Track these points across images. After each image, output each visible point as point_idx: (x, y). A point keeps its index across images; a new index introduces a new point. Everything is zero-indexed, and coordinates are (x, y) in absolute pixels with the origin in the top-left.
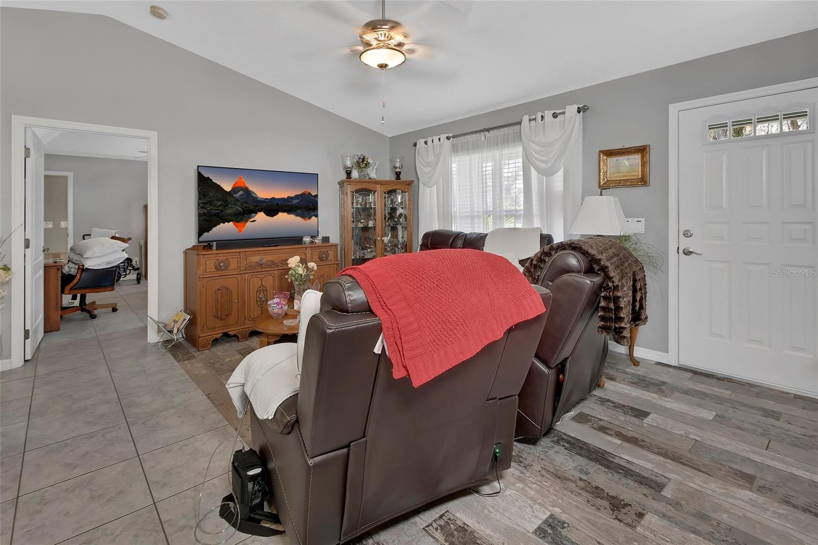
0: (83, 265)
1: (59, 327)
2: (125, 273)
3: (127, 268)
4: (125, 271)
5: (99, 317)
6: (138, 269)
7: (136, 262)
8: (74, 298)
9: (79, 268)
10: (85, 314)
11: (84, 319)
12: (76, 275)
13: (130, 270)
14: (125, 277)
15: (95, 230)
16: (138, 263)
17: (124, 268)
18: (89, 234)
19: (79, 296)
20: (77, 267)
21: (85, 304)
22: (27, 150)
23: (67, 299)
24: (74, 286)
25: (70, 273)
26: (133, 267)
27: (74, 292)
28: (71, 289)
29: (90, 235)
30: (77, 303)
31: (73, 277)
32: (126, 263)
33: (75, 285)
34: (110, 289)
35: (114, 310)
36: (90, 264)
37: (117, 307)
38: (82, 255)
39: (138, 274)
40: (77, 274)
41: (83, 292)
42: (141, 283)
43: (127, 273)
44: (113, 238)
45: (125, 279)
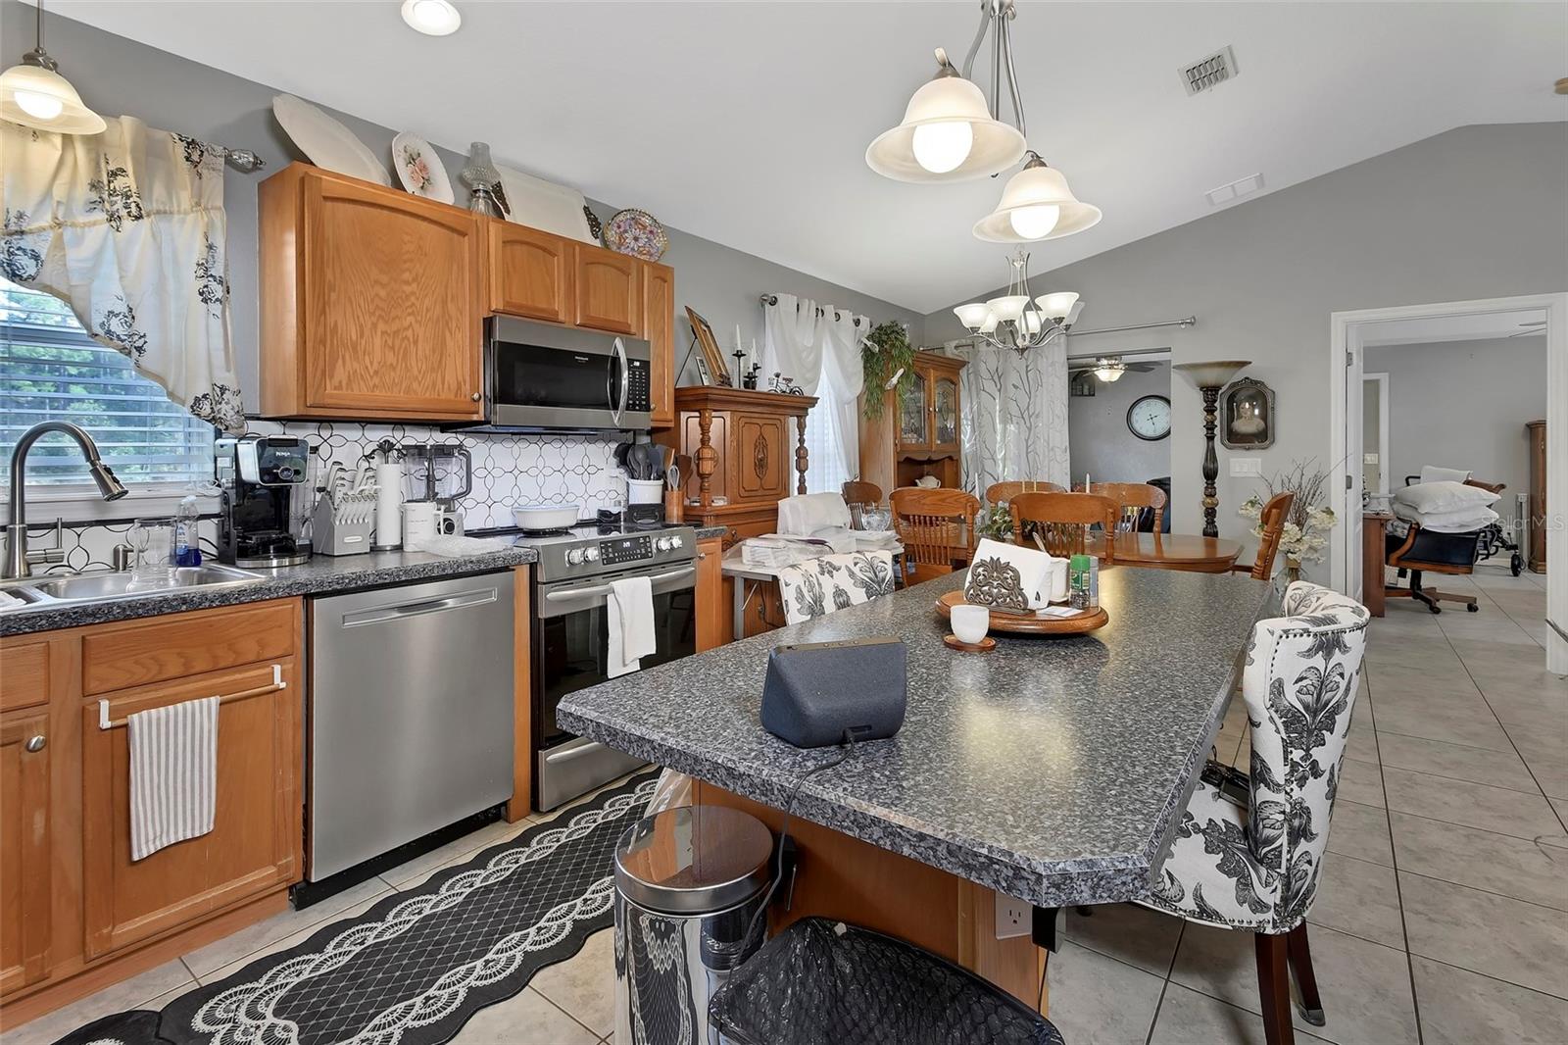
0: (1418, 524)
1: (1383, 611)
2: (1486, 552)
3: (1491, 542)
4: (1486, 548)
5: (1445, 613)
6: (1515, 547)
7: (1509, 534)
8: (1402, 574)
9: (1411, 528)
10: (1421, 604)
11: (1419, 611)
12: (1406, 539)
13: (1497, 547)
14: (1487, 558)
15: (1427, 470)
16: (1513, 535)
17: (1485, 542)
18: (1417, 475)
19: (1409, 572)
20: (1407, 526)
21: (1419, 587)
22: (1349, 355)
23: (1391, 573)
24: (1404, 555)
25: (1396, 534)
26: (1504, 543)
27: (1404, 564)
28: (1399, 559)
29: (1419, 478)
30: (1405, 583)
31: (1402, 542)
32: (1489, 534)
33: (1406, 553)
34: (1465, 570)
35: (1472, 608)
36: (1429, 524)
37: (1477, 605)
38: (1416, 509)
39: (1514, 557)
40: (1407, 536)
41: (1417, 566)
42: (1520, 575)
43: (1491, 552)
44: (1468, 483)
45: (1486, 562)
